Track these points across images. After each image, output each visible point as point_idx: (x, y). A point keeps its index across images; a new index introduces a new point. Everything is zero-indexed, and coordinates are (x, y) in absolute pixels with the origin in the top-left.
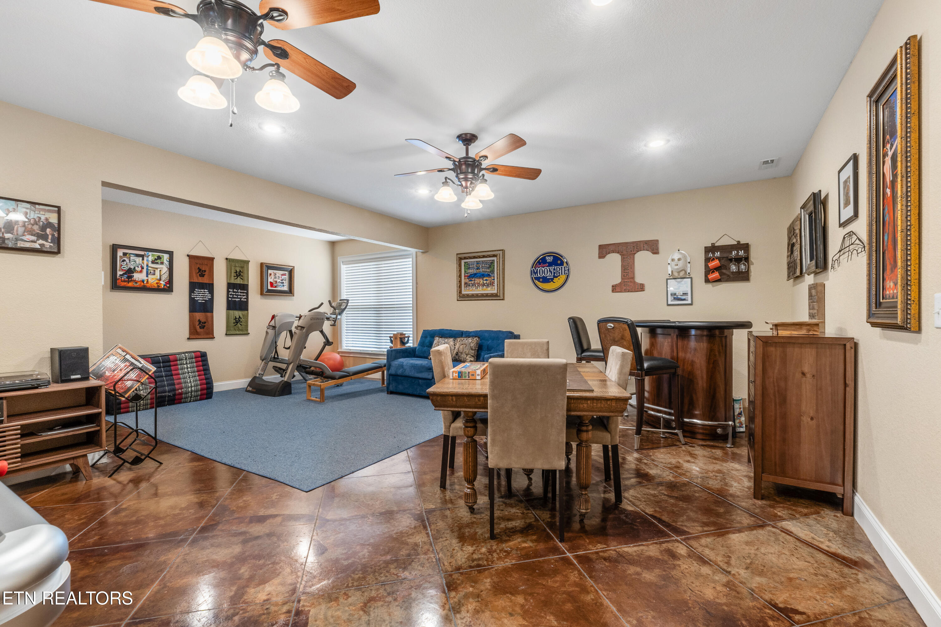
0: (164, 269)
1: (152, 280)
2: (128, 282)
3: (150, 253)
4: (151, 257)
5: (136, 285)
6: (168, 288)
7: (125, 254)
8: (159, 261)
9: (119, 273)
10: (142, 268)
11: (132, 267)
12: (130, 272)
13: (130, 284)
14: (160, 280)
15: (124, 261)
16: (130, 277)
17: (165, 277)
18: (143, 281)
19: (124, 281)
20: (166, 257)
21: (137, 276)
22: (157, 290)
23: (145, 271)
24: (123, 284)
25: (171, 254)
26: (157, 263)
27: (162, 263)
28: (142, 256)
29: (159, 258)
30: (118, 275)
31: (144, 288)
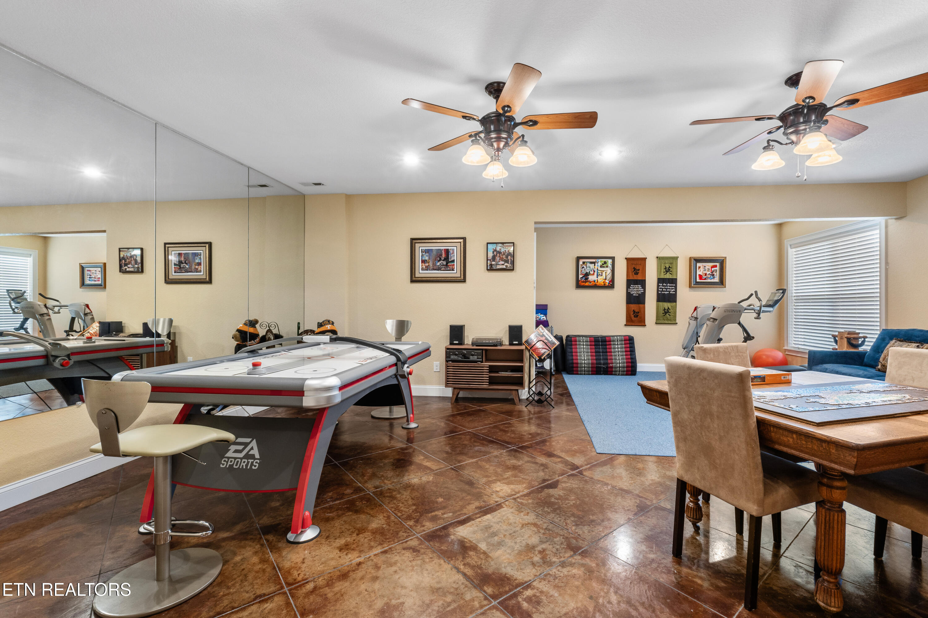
0: (609, 270)
1: (601, 280)
2: (586, 282)
3: (599, 260)
4: (600, 262)
5: (590, 284)
6: (611, 285)
7: (584, 263)
8: (605, 265)
9: (580, 276)
10: (594, 272)
11: (588, 271)
12: (587, 275)
13: (587, 284)
14: (606, 279)
15: (583, 267)
16: (587, 279)
17: (609, 277)
18: (595, 281)
19: (583, 282)
20: (610, 261)
21: (591, 278)
22: (604, 287)
23: (596, 273)
24: (583, 284)
25: (613, 259)
26: (604, 267)
27: (607, 267)
28: (594, 263)
29: (605, 263)
30: (580, 278)
31: (596, 286)
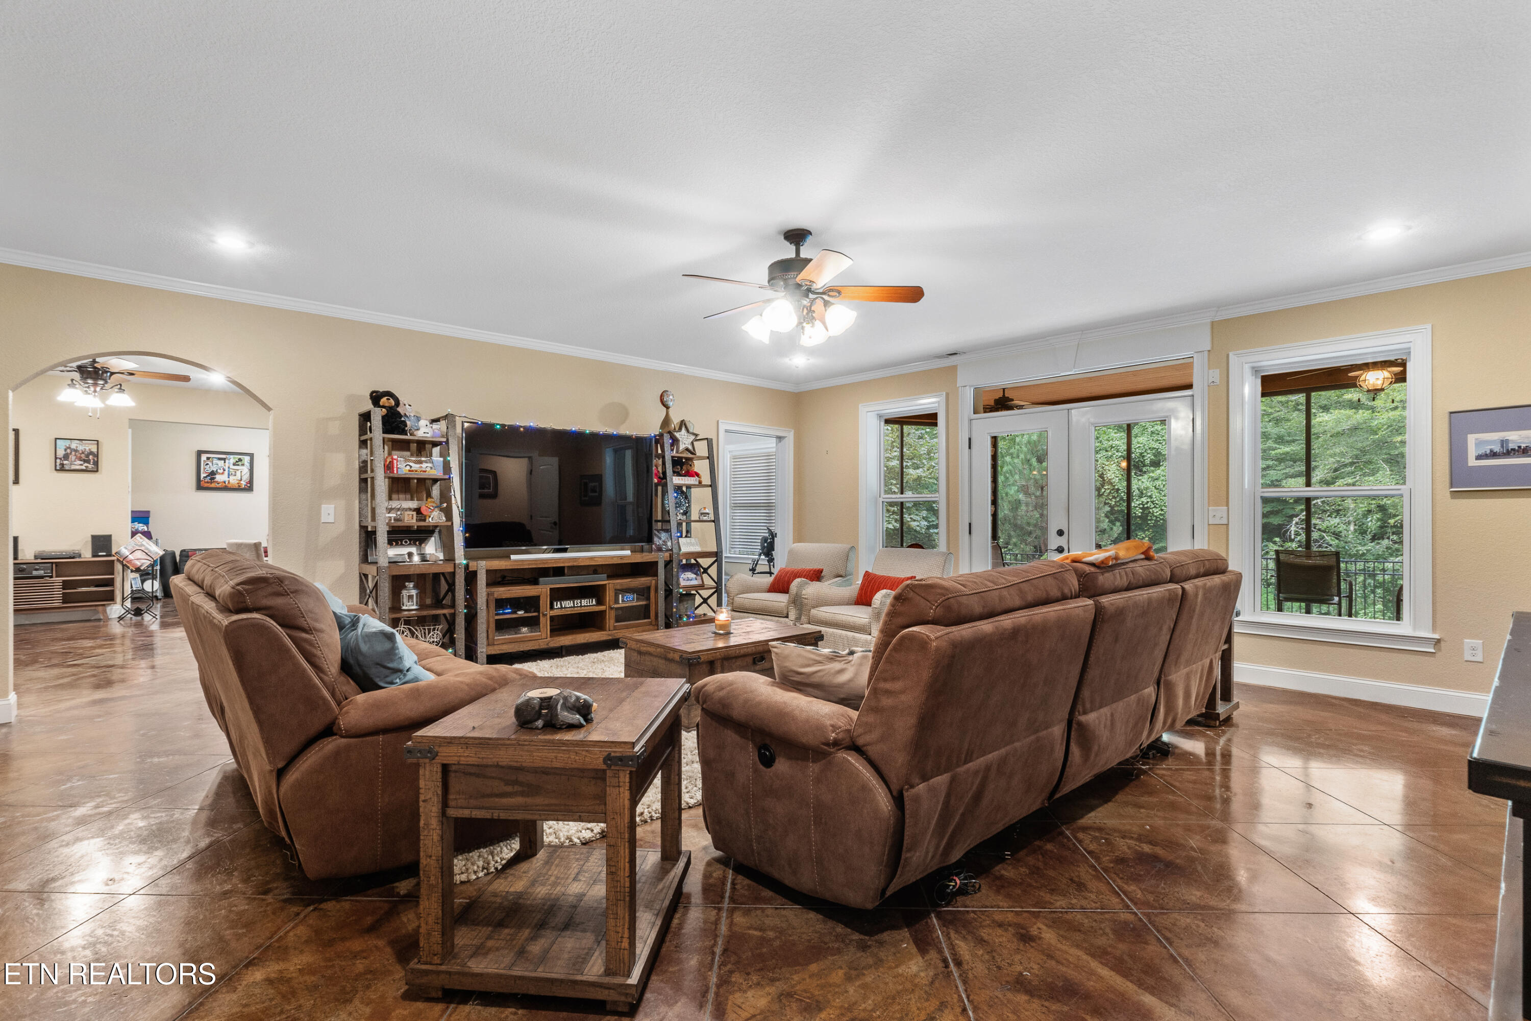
0: (245, 470)
1: (233, 481)
2: (211, 483)
3: (232, 456)
4: (233, 459)
5: (218, 486)
6: (249, 488)
7: (208, 458)
8: (240, 463)
9: (203, 475)
10: (224, 470)
11: (215, 470)
12: (213, 474)
13: (213, 485)
14: (241, 480)
15: (207, 464)
16: (213, 479)
17: (246, 477)
18: (225, 482)
19: (208, 482)
20: (247, 459)
21: (219, 478)
22: (238, 489)
23: (226, 472)
24: (206, 485)
25: (251, 456)
26: (238, 465)
27: (243, 465)
28: (224, 459)
29: (240, 460)
30: (202, 477)
31: (226, 488)
